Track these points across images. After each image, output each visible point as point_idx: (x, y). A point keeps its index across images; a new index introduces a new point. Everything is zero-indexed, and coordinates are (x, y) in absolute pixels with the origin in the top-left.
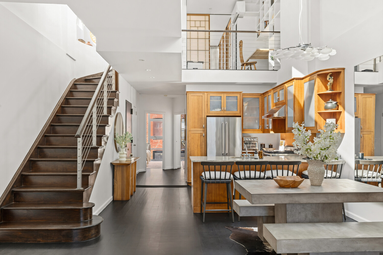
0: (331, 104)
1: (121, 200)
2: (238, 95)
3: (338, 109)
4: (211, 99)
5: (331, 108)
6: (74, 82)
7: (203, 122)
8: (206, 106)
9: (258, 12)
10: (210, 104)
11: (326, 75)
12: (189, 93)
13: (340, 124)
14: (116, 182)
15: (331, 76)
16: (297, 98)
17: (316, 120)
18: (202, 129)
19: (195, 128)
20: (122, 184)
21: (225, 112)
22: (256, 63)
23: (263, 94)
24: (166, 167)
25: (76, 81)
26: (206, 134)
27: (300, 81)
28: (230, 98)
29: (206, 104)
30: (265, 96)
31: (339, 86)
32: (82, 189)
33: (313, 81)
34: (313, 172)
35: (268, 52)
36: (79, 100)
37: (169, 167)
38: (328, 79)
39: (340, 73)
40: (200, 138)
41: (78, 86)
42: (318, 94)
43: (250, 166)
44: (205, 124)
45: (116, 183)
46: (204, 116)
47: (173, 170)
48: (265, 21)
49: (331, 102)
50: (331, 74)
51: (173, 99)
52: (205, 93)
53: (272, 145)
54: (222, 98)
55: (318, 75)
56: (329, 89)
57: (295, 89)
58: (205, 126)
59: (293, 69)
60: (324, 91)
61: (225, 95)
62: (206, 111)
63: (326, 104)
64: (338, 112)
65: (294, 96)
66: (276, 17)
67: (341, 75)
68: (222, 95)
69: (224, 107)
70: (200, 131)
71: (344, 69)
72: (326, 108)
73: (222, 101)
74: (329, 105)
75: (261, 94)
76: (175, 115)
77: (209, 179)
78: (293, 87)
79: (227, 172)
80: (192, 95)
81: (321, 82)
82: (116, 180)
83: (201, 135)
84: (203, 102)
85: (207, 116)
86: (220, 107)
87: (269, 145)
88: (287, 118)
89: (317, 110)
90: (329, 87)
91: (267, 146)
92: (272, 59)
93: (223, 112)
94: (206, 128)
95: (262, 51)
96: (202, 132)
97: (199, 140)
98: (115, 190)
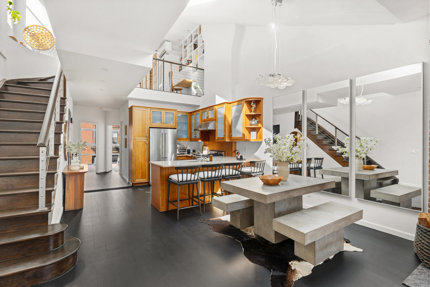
0: (254, 122)
1: (73, 209)
2: (174, 112)
3: (258, 126)
4: (153, 114)
5: (255, 125)
6: (4, 83)
7: (147, 132)
8: (149, 119)
9: (181, 53)
10: (152, 117)
11: (251, 102)
12: (135, 107)
13: (259, 136)
14: (68, 191)
15: (254, 103)
16: (227, 118)
17: (243, 133)
18: (145, 138)
19: (139, 137)
20: (75, 193)
21: (164, 125)
22: (182, 89)
23: (191, 113)
24: (100, 171)
25: (7, 82)
26: (148, 142)
27: (228, 104)
28: (168, 114)
29: (149, 118)
30: (193, 114)
31: (259, 110)
32: (46, 209)
33: (241, 106)
34: (284, 171)
35: (191, 83)
36: (16, 104)
37: (102, 170)
38: (252, 104)
39: (260, 101)
40: (143, 146)
41: (9, 88)
42: (246, 115)
43: (212, 168)
44: (148, 134)
45: (67, 193)
46: (147, 128)
47: (105, 173)
48: (188, 60)
49: (254, 121)
50: (254, 101)
51: (106, 112)
52: (148, 108)
53: (195, 150)
54: (162, 113)
55: (246, 101)
56: (253, 112)
57: (226, 110)
58: (148, 136)
59: (217, 97)
60: (249, 113)
61: (165, 111)
62: (149, 124)
63: (250, 122)
64: (258, 127)
65: (225, 116)
66: (200, 58)
67: (261, 103)
68: (162, 111)
69: (164, 120)
70: (144, 139)
71: (262, 99)
72: (251, 125)
73: (162, 116)
74: (253, 123)
75: (189, 113)
76: (108, 126)
77: (181, 182)
78: (224, 108)
79: (188, 174)
80: (137, 109)
81: (247, 107)
82: (68, 190)
83: (145, 143)
84: (147, 116)
85: (150, 128)
86: (160, 121)
87: (193, 150)
88: (216, 131)
89: (244, 126)
90: (253, 110)
91: (191, 151)
92: (196, 88)
93: (162, 125)
94: (149, 137)
95: (188, 81)
96: (145, 140)
97: (143, 147)
98: (66, 200)
